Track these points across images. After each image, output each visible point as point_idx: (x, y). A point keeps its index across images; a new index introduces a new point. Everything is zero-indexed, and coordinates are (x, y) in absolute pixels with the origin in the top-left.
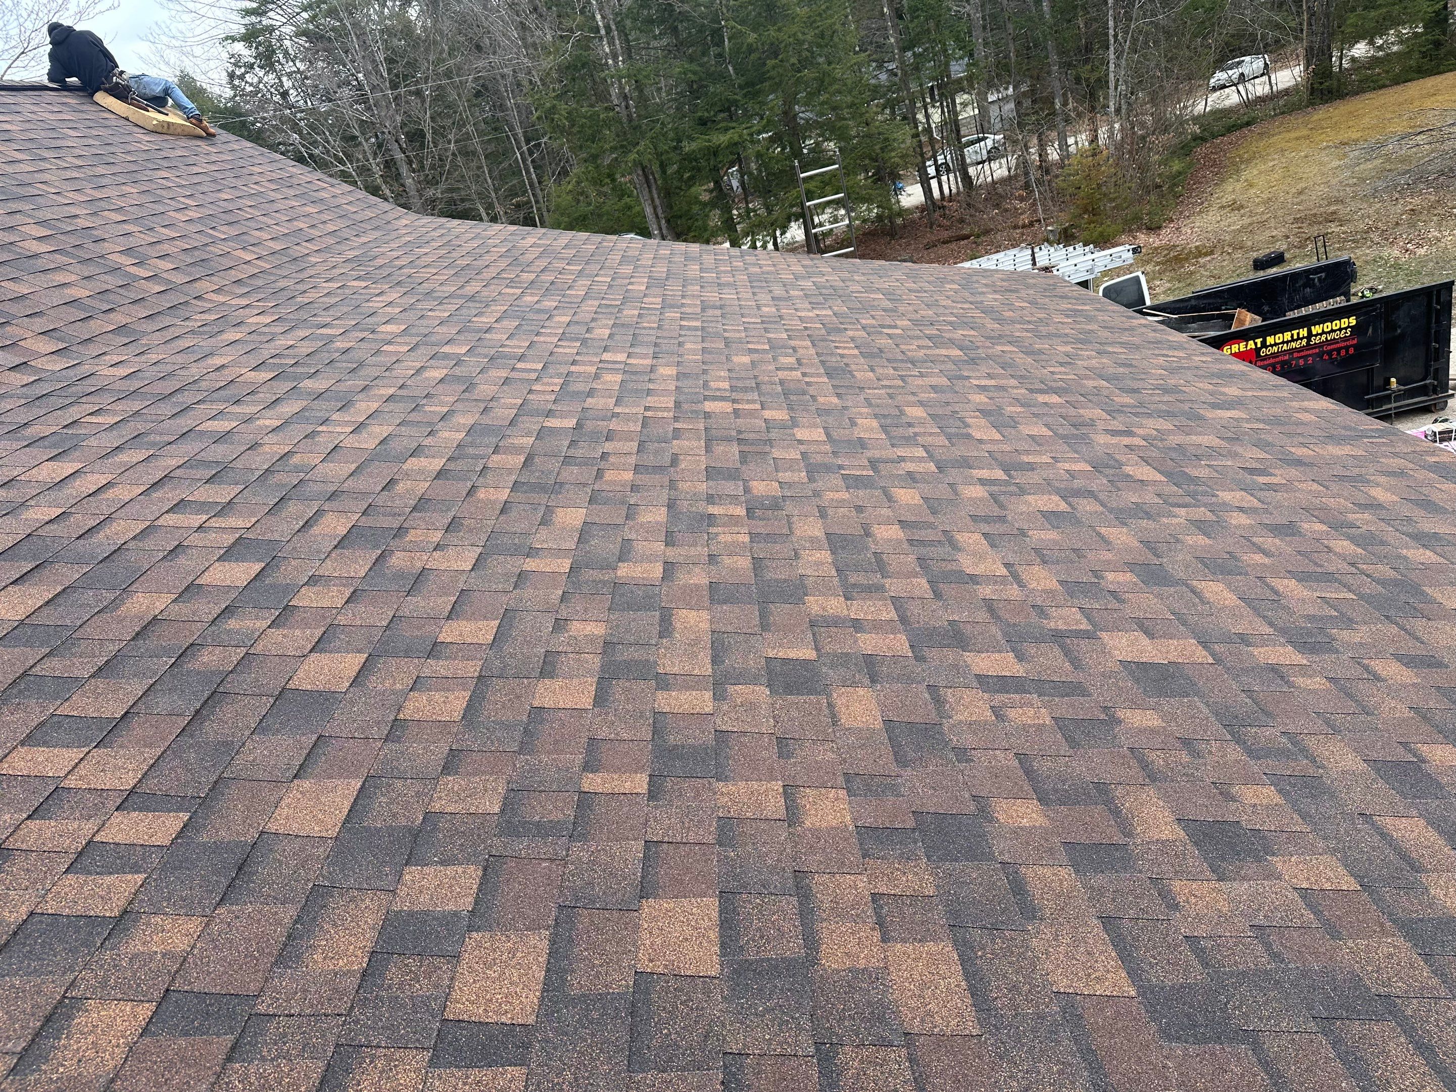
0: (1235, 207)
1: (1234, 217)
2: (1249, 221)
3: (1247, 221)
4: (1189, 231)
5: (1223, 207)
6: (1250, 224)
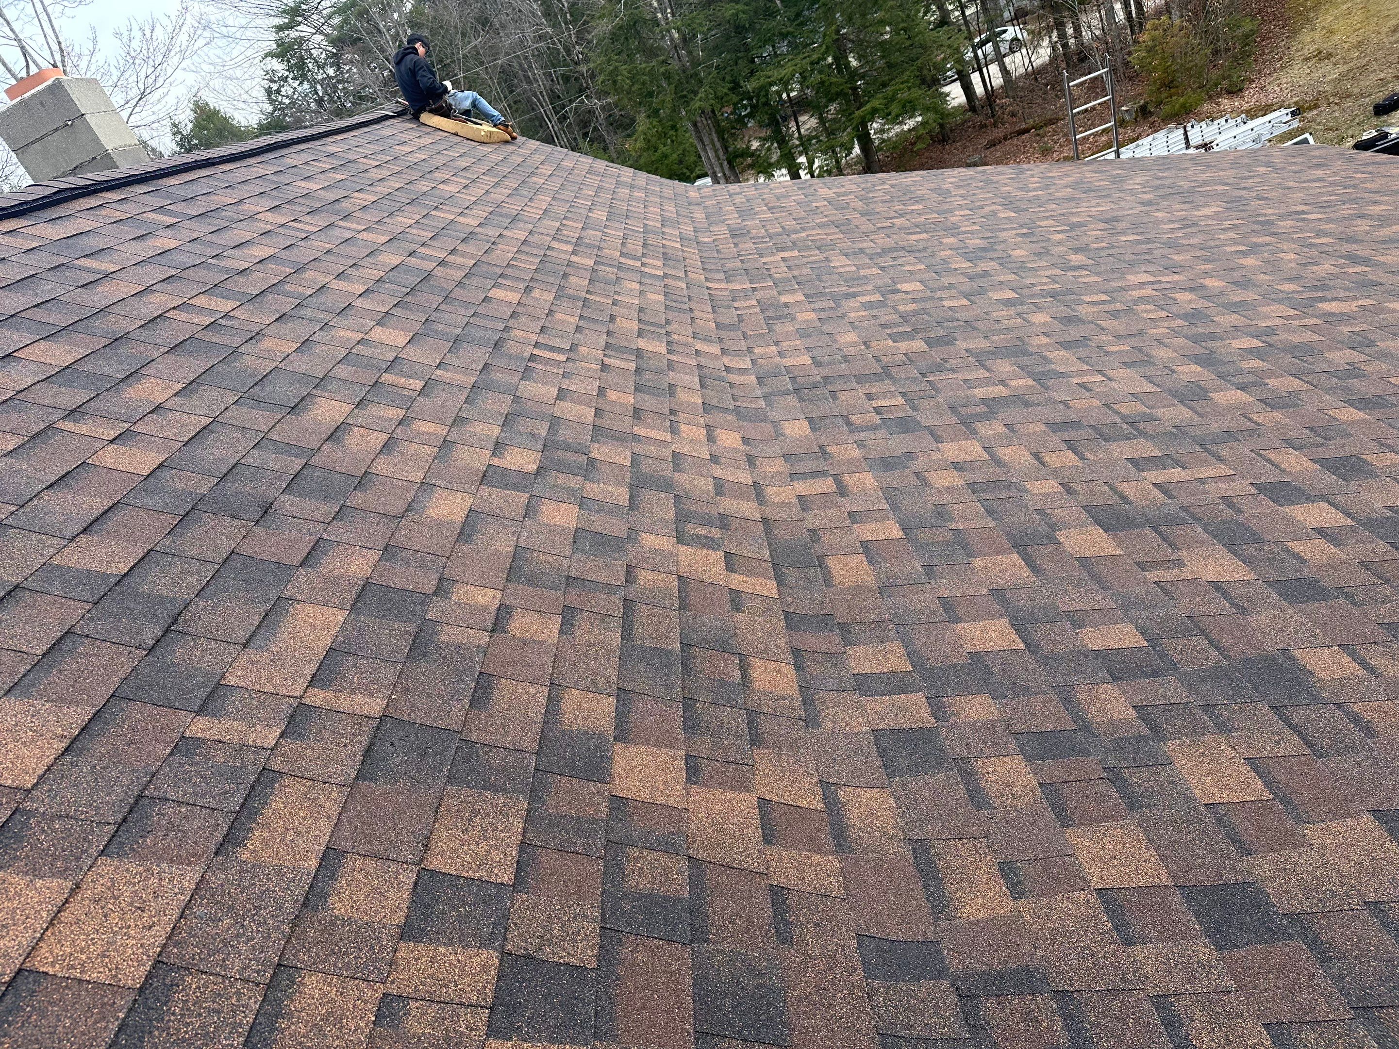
0: (1321, 56)
1: (1326, 67)
2: (1346, 67)
3: (1343, 68)
4: (1278, 89)
5: (1306, 59)
6: (1350, 71)
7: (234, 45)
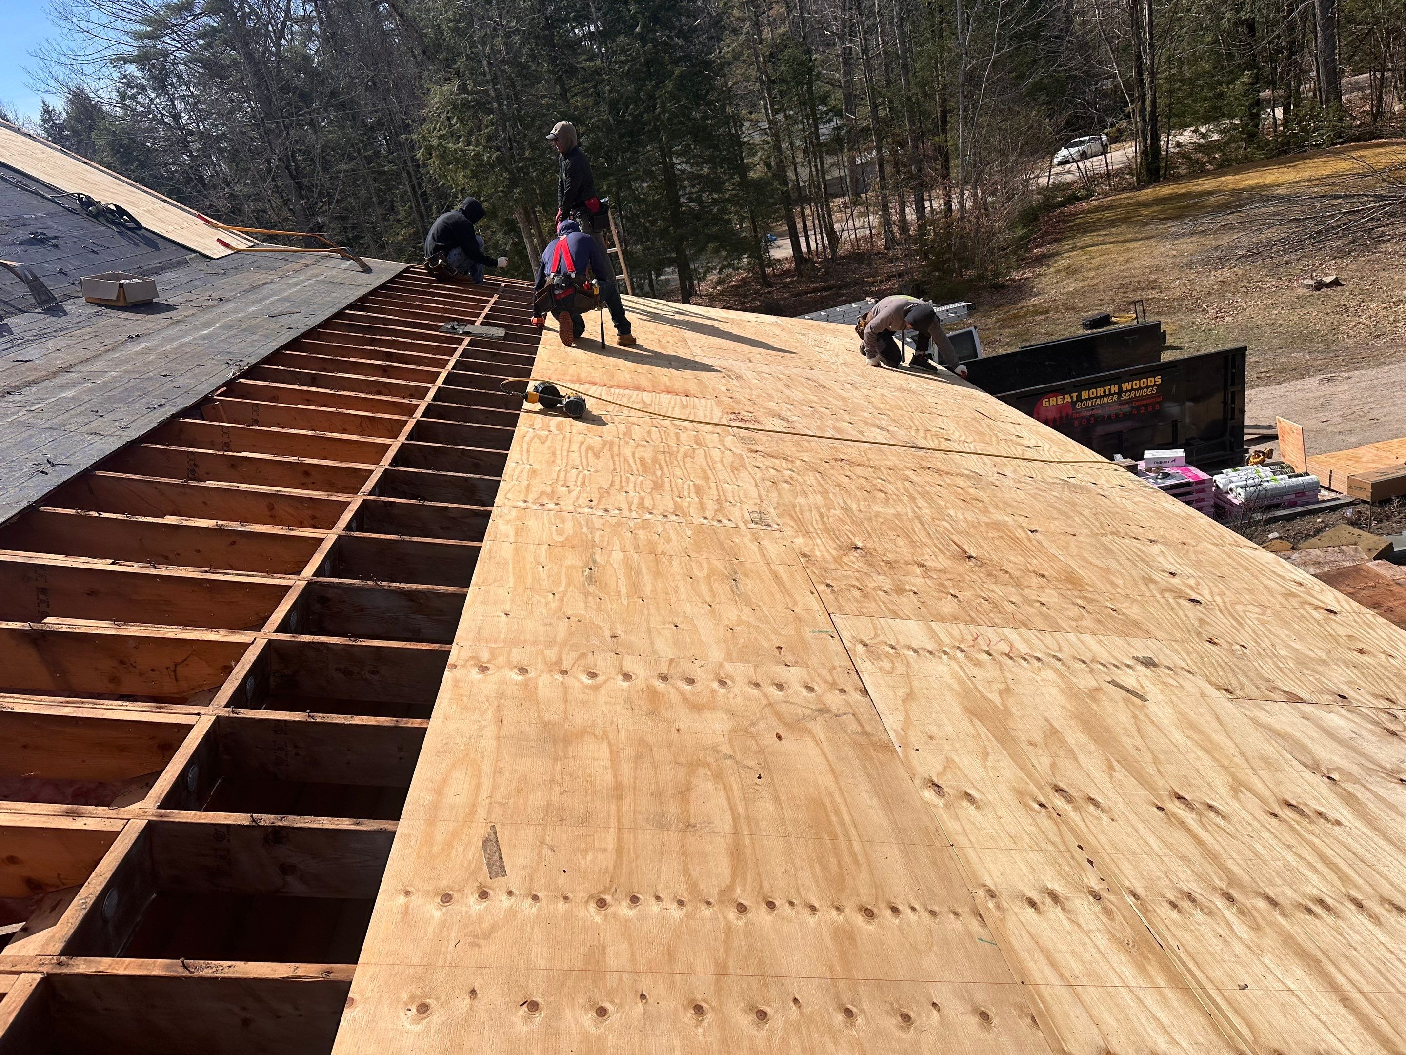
0: (1070, 271)
1: (1069, 280)
3: (1079, 284)
5: (1059, 271)
6: (1082, 288)
7: (90, 42)
